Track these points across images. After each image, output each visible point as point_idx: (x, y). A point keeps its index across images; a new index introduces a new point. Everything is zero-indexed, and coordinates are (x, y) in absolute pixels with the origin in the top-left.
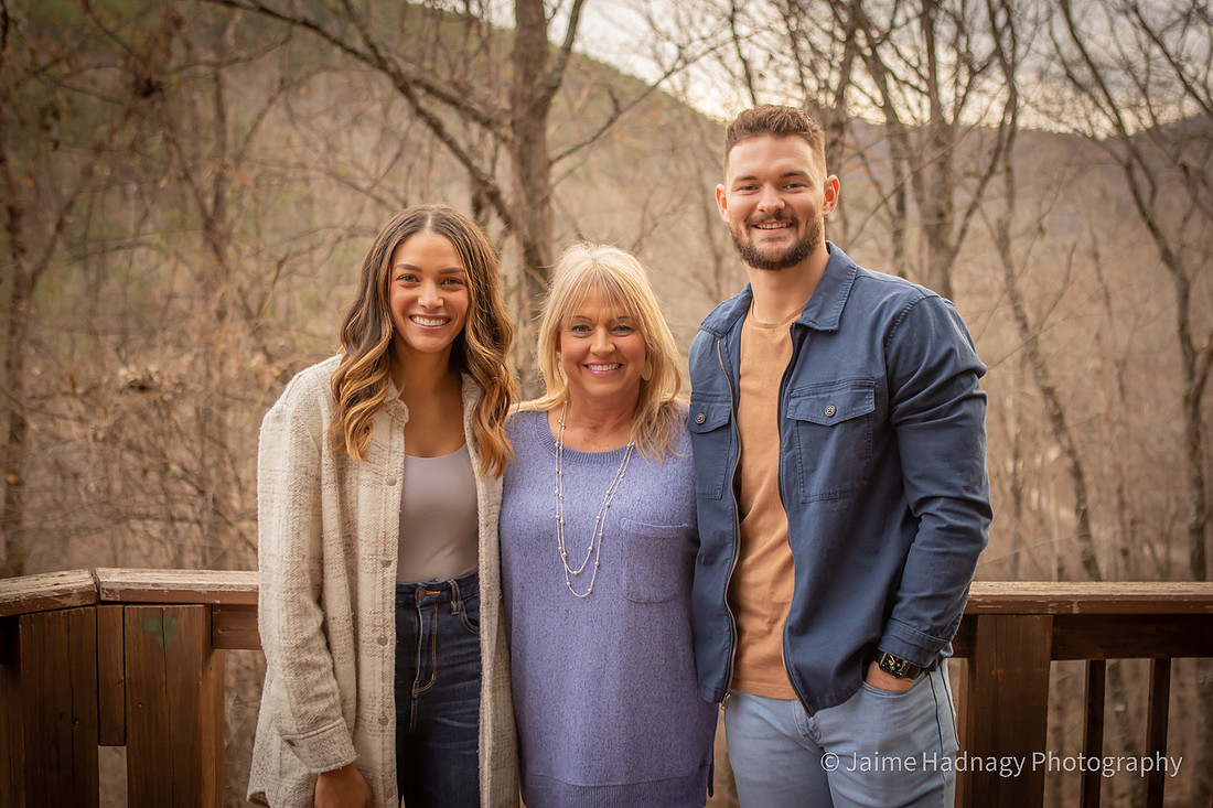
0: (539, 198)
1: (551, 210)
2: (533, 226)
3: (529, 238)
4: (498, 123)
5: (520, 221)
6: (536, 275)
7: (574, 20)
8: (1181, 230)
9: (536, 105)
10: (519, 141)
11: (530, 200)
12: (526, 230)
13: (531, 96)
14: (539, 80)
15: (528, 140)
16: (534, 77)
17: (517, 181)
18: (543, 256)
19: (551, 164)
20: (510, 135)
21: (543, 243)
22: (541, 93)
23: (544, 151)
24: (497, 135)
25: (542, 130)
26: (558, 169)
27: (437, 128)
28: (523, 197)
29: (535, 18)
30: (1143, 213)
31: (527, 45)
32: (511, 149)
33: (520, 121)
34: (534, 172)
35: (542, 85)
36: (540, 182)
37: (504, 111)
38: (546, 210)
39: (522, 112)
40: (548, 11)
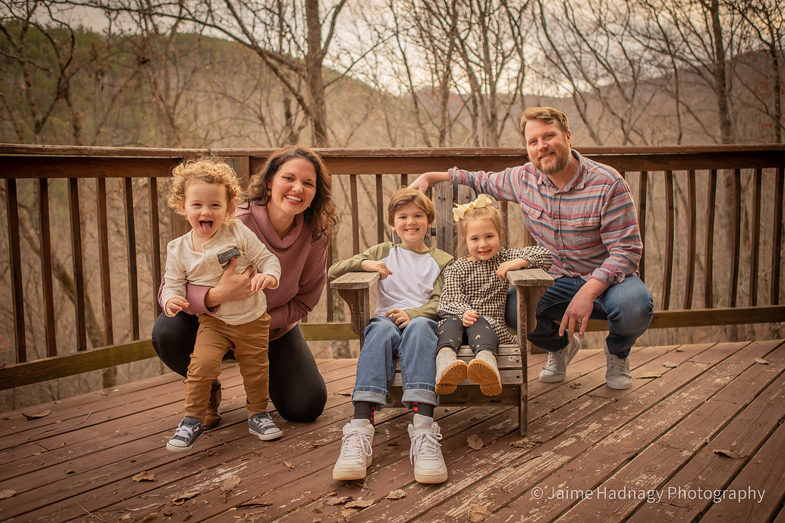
0: (320, 102)
1: (325, 108)
2: (318, 114)
3: (317, 119)
4: (301, 70)
5: (312, 110)
6: (320, 135)
7: (333, 24)
8: (598, 123)
9: (317, 62)
10: (310, 77)
11: (317, 102)
12: (315, 115)
13: (315, 58)
14: (318, 51)
15: (314, 77)
16: (316, 49)
17: (310, 94)
18: (322, 127)
19: (324, 87)
20: (306, 74)
21: (322, 121)
22: (319, 56)
23: (321, 82)
24: (300, 75)
25: (320, 72)
26: (327, 90)
27: (275, 70)
28: (313, 101)
29: (315, 23)
30: (581, 115)
31: (312, 36)
32: (306, 81)
33: (311, 68)
34: (317, 91)
35: (319, 53)
36: (320, 95)
37: (302, 64)
38: (323, 107)
39: (311, 64)
40: (321, 22)
